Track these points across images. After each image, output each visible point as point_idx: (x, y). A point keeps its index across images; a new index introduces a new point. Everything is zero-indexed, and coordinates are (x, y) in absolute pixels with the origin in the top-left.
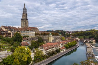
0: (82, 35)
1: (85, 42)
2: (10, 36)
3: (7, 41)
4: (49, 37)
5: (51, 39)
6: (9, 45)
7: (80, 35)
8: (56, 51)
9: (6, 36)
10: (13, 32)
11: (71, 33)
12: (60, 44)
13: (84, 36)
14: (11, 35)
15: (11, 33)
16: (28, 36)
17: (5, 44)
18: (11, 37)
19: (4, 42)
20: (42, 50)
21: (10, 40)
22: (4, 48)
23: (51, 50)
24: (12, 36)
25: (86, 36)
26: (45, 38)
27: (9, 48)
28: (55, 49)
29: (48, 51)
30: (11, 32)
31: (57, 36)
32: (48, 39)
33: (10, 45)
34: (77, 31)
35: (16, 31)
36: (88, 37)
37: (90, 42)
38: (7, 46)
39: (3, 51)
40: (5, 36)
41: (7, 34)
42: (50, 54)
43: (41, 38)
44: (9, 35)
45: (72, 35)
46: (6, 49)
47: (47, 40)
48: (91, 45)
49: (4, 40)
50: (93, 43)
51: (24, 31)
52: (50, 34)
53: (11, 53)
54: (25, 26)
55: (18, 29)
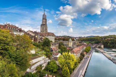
1: (95, 47)
4: (69, 42)
5: (71, 44)
7: (86, 41)
10: (39, 37)
13: (90, 42)
14: (37, 40)
16: (52, 41)
22: (38, 53)
25: (92, 41)
26: (65, 43)
30: (37, 37)
32: (68, 44)
33: (42, 50)
35: (41, 36)
36: (93, 42)
37: (99, 47)
38: (39, 51)
39: (40, 57)
40: (33, 40)
43: (62, 43)
52: (70, 39)
53: (47, 59)
54: (45, 31)
55: (43, 34)
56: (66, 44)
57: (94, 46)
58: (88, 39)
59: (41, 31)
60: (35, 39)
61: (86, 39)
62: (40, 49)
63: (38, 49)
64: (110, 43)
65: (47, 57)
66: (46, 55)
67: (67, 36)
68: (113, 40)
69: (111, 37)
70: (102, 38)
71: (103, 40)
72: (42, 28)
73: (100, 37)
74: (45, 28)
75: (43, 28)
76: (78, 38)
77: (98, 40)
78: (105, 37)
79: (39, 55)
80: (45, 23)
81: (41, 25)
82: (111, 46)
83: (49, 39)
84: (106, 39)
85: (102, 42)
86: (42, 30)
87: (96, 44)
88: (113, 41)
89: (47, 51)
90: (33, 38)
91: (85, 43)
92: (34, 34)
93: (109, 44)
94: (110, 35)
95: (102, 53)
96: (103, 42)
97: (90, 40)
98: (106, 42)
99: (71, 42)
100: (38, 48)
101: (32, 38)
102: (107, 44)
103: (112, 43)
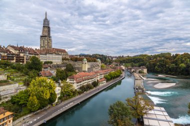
2: (23, 62)
3: (19, 69)
4: (83, 63)
5: (86, 66)
6: (21, 76)
7: (127, 62)
8: (93, 83)
9: (16, 62)
11: (114, 59)
14: (24, 60)
15: (24, 57)
18: (25, 63)
20: (71, 83)
21: (23, 68)
22: (13, 80)
23: (85, 83)
27: (21, 80)
28: (90, 82)
29: (80, 85)
30: (24, 55)
31: (95, 63)
32: (81, 66)
33: (23, 75)
34: (123, 56)
35: (33, 54)
38: (18, 77)
39: (10, 84)
40: (14, 61)
41: (18, 58)
42: (84, 89)
43: (70, 65)
45: (116, 61)
46: (17, 82)
47: (80, 68)
48: (141, 76)
49: (13, 68)
51: (46, 55)
52: (85, 59)
54: (46, 47)
55: (36, 51)
57: (133, 70)
59: (41, 47)
60: (20, 59)
63: (18, 74)
64: (159, 66)
70: (150, 58)
72: (42, 42)
74: (46, 41)
75: (44, 41)
78: (155, 57)
80: (47, 34)
81: (41, 37)
82: (159, 69)
90: (15, 58)
92: (18, 51)
93: (156, 67)
98: (154, 64)
99: (86, 63)
101: (13, 57)
102: (155, 67)
103: (161, 66)
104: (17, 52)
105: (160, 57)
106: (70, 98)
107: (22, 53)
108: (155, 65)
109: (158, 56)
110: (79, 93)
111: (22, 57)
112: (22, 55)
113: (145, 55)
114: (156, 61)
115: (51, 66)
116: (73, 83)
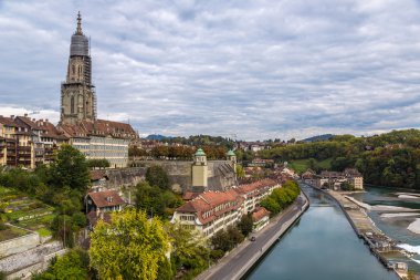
0: (300, 158)
1: (326, 185)
2: (28, 163)
3: (22, 187)
4: (194, 164)
5: (203, 173)
6: (32, 207)
7: (294, 158)
9: (8, 163)
10: (39, 144)
11: (255, 149)
12: (245, 196)
13: (312, 162)
14: (29, 156)
15: (29, 150)
16: (105, 164)
17: (14, 199)
18: (32, 166)
19: (7, 190)
20: (186, 226)
21: (33, 183)
23: (223, 224)
24: (36, 163)
25: (319, 160)
26: (175, 168)
27: (38, 222)
28: (232, 219)
29: (211, 231)
30: (30, 143)
31: (222, 162)
32: (188, 173)
33: (39, 206)
34: (277, 141)
35: (52, 139)
36: (326, 164)
37: (345, 187)
38: (25, 212)
39: (16, 236)
40: (3, 161)
41: (14, 151)
42: (223, 243)
44: (21, 156)
45: (261, 155)
47: (185, 177)
48: (352, 199)
50: (354, 190)
51: (88, 139)
52: (200, 152)
53: (56, 244)
54: (80, 116)
55: (61, 129)
56: (178, 173)
57: (322, 182)
58: (306, 151)
59: (64, 116)
60: (17, 156)
61: (294, 149)
62: (34, 202)
63: (24, 202)
64: (394, 169)
65: (55, 238)
66: (52, 229)
67: (210, 138)
68: (405, 152)
69: (401, 140)
70: (361, 144)
71: (367, 152)
72: (69, 99)
73: (356, 140)
74: (81, 100)
75: (73, 99)
76: (260, 145)
77: (344, 154)
78: (376, 141)
79: (15, 228)
80: (82, 78)
81: (65, 86)
82: (397, 177)
83: (82, 151)
84: (378, 150)
85: (359, 161)
86: (68, 112)
87: (331, 174)
88: (403, 159)
89: (65, 208)
90: (5, 151)
91: (286, 170)
92: (13, 131)
93: (386, 171)
94: (395, 133)
95: (344, 210)
96: (366, 163)
97: (315, 156)
98: (377, 163)
99: (203, 164)
100: (20, 198)
101: (1, 148)
102: (382, 169)
103: (401, 167)
104: (9, 133)
105: (390, 142)
106: (195, 275)
107: (25, 135)
108: (380, 165)
109: (384, 138)
110: (215, 258)
111: (23, 149)
112: (23, 141)
113: (347, 138)
114: (383, 152)
115: (107, 173)
116: (193, 227)
